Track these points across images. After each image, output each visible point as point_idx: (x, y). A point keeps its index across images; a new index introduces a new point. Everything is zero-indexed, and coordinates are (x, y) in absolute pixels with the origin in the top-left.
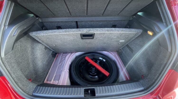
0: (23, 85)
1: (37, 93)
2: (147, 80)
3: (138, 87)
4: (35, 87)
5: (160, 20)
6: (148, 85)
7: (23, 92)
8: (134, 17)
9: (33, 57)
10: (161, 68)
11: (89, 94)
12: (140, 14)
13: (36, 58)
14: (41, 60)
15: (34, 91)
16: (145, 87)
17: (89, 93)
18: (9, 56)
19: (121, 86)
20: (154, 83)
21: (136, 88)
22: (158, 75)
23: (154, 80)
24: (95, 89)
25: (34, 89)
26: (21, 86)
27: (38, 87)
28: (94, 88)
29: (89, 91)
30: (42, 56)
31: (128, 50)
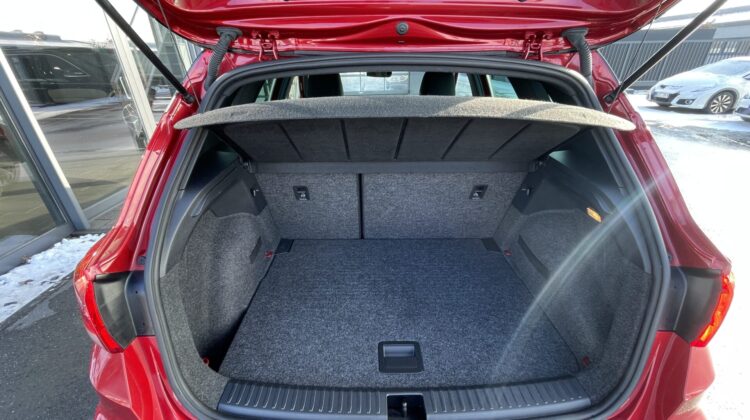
0: (192, 374)
1: (233, 403)
2: (598, 372)
3: (569, 397)
4: (224, 385)
5: (609, 180)
6: (605, 391)
7: (192, 397)
8: (541, 163)
9: (214, 284)
10: (636, 328)
11: (403, 416)
12: (557, 155)
13: (222, 287)
14: (236, 298)
15: (224, 399)
16: (594, 397)
17: (405, 409)
18: (173, 275)
19: (511, 390)
20: (622, 380)
21: (563, 398)
22: (629, 351)
23: (620, 373)
24: (424, 399)
25: (222, 391)
26: (187, 376)
27: (233, 388)
28: (421, 394)
29: (405, 404)
30: (242, 282)
31: (534, 270)
